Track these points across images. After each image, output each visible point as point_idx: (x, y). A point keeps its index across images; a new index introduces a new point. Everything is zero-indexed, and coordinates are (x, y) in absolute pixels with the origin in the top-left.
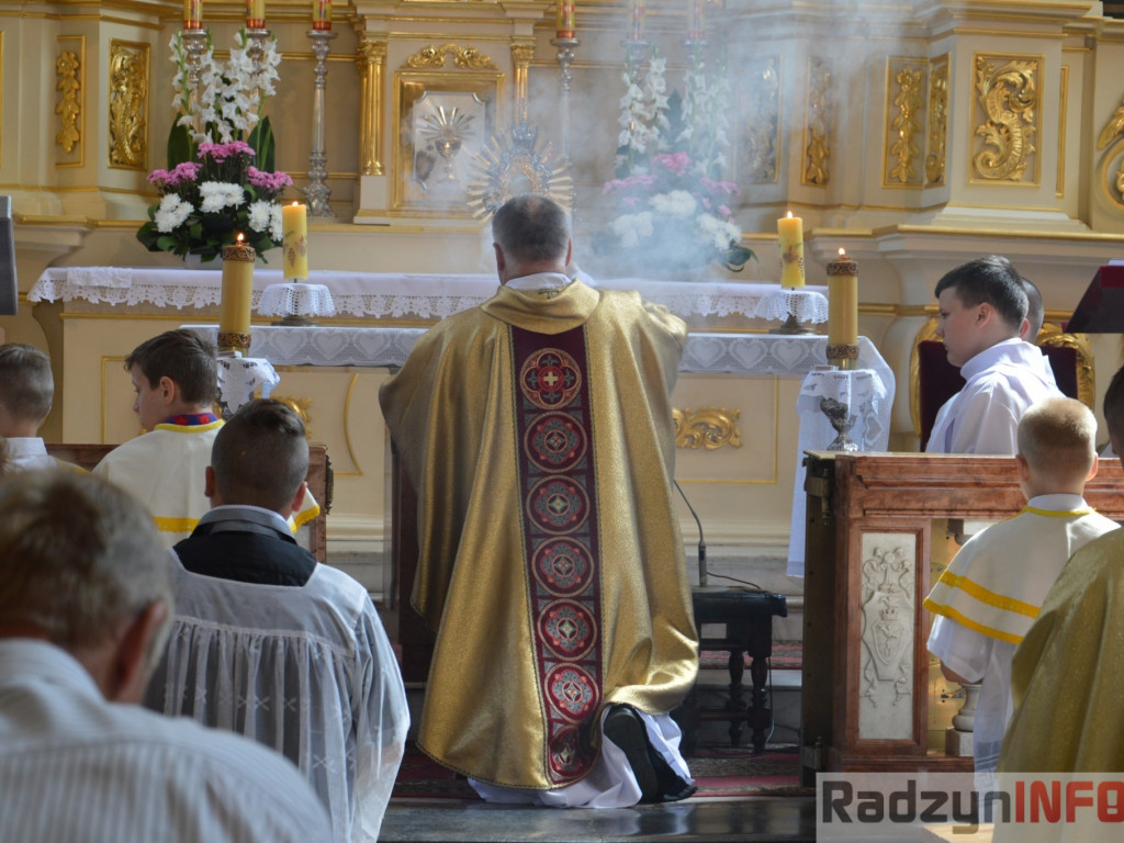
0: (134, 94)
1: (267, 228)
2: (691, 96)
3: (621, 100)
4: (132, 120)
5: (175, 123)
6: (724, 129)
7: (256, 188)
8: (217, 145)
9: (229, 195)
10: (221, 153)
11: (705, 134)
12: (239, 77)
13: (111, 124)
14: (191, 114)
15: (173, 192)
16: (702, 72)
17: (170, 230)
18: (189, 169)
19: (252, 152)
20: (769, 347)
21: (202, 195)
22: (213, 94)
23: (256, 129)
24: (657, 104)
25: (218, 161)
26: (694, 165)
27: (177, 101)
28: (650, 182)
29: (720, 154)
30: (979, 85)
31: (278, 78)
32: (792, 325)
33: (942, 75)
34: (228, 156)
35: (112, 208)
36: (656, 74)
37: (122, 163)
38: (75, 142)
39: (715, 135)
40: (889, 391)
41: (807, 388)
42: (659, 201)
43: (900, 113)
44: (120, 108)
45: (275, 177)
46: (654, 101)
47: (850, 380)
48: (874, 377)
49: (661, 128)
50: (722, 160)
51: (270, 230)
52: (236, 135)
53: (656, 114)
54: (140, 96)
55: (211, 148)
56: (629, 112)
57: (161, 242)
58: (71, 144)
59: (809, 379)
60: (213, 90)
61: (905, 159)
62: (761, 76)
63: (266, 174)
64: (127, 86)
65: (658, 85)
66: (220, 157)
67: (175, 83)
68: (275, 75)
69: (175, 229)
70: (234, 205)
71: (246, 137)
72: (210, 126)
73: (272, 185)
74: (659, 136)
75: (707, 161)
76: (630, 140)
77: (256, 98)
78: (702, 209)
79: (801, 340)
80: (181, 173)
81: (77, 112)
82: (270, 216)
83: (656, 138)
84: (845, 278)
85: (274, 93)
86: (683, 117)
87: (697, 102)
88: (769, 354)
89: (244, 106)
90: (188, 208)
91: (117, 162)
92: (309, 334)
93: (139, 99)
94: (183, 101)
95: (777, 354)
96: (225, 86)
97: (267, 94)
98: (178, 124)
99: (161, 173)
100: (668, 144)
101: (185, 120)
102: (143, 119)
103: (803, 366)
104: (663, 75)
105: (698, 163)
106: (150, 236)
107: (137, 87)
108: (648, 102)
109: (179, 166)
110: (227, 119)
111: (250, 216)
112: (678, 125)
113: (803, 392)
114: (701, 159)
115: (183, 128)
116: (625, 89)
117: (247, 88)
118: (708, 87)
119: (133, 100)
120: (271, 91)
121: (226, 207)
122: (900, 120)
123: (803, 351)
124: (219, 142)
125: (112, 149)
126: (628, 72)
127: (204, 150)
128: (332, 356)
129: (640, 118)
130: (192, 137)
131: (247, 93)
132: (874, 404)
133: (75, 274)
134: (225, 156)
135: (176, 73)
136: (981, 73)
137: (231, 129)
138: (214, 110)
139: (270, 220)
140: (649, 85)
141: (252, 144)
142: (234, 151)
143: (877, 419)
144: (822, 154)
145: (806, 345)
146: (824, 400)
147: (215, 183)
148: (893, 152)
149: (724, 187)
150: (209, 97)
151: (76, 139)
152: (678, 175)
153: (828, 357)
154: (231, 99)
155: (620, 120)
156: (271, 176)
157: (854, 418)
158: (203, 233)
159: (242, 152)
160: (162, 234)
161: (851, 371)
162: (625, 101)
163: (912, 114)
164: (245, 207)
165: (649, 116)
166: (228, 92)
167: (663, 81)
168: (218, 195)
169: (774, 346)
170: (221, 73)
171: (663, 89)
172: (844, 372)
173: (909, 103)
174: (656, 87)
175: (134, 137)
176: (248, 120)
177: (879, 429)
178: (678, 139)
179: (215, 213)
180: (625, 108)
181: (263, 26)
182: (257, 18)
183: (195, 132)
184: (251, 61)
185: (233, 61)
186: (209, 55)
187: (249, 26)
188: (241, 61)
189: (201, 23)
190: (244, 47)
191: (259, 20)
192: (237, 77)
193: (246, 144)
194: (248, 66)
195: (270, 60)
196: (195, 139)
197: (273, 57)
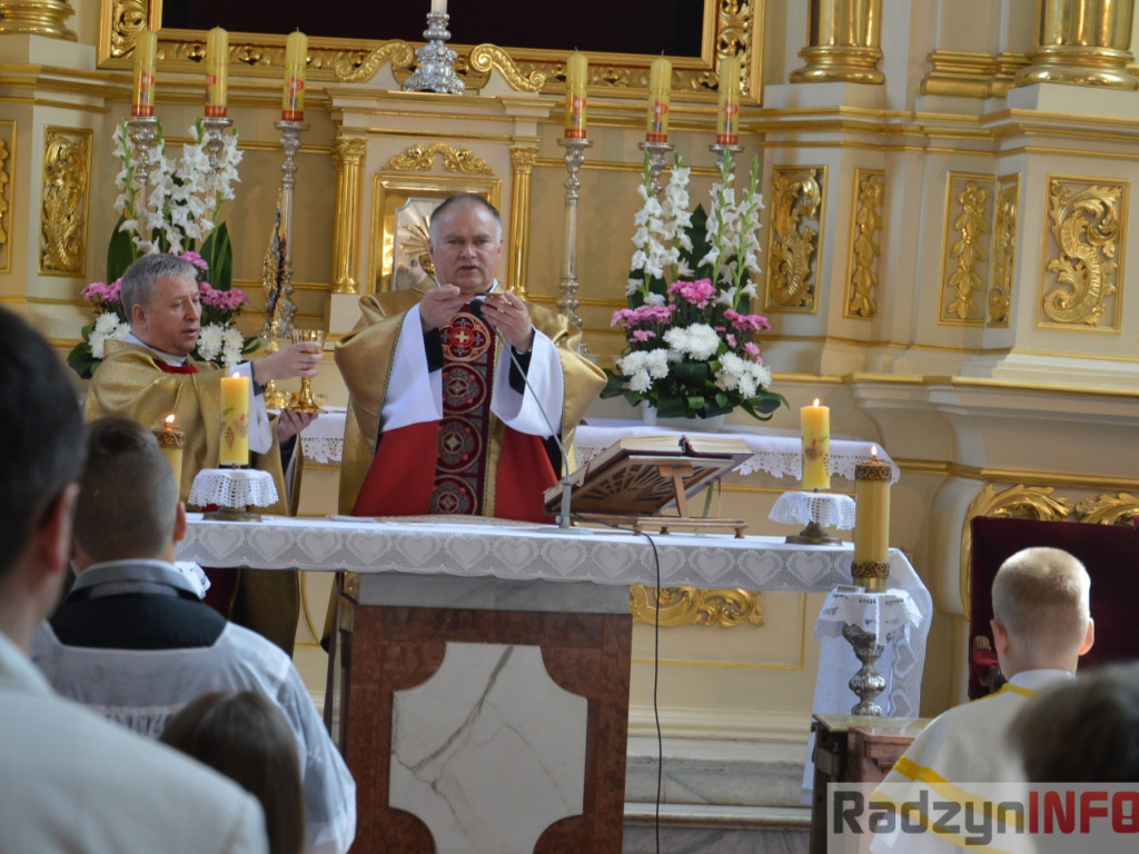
0: (72, 188)
1: (221, 354)
2: (718, 213)
3: (637, 215)
4: (69, 218)
5: (117, 228)
6: (756, 252)
11: (734, 258)
12: (194, 177)
13: (43, 224)
14: (135, 218)
15: (111, 311)
16: (732, 185)
19: (204, 265)
20: (785, 560)
22: (162, 196)
23: (211, 237)
24: (679, 222)
26: (718, 294)
27: (120, 202)
28: (666, 314)
29: (749, 281)
30: (1052, 213)
31: (238, 179)
32: (813, 534)
33: (1011, 197)
36: (678, 186)
37: (56, 269)
38: (2, 245)
39: (744, 259)
40: (925, 616)
41: (827, 612)
42: (676, 336)
43: (961, 238)
44: (55, 205)
45: (230, 296)
46: (675, 218)
47: (877, 604)
48: (906, 602)
49: (683, 251)
50: (751, 288)
51: (223, 359)
52: (188, 244)
53: (676, 233)
54: (79, 191)
56: (645, 230)
59: (830, 600)
60: (162, 191)
61: (965, 291)
62: (801, 189)
63: (220, 292)
64: (64, 179)
65: (680, 201)
67: (118, 181)
68: (235, 175)
71: (198, 247)
72: (158, 233)
73: (226, 305)
74: (680, 259)
75: (733, 290)
76: (645, 264)
77: (212, 202)
78: (725, 347)
79: (823, 552)
81: (4, 210)
82: (223, 342)
83: (676, 261)
84: (875, 484)
85: (232, 197)
86: (707, 238)
87: (724, 222)
88: (785, 568)
89: (198, 211)
91: (49, 267)
92: (247, 530)
93: (78, 194)
94: (127, 203)
95: (793, 567)
96: (177, 186)
97: (224, 197)
98: (121, 230)
99: (98, 286)
100: (690, 267)
101: (129, 225)
102: (82, 216)
103: (824, 583)
104: (686, 188)
105: (722, 291)
106: (82, 360)
107: (76, 180)
108: (668, 219)
110: (177, 225)
112: (702, 247)
113: (823, 616)
114: (726, 287)
115: (126, 233)
116: (642, 203)
117: (202, 190)
118: (737, 205)
119: (71, 195)
120: (229, 194)
122: (961, 247)
123: (825, 566)
124: (167, 251)
125: (43, 253)
126: (645, 184)
128: (274, 558)
129: (658, 236)
130: (136, 245)
131: (202, 196)
132: (907, 631)
135: (121, 170)
136: (1055, 199)
138: (162, 215)
139: (222, 347)
140: (669, 199)
141: (205, 256)
143: (909, 646)
144: (868, 282)
145: (828, 559)
146: (846, 625)
148: (951, 282)
149: (753, 322)
150: (157, 200)
151: (2, 240)
152: (699, 306)
153: (853, 574)
154: (183, 203)
155: (633, 239)
156: (225, 293)
157: (881, 649)
160: (97, 359)
161: (879, 594)
162: (640, 218)
163: (975, 239)
165: (668, 236)
166: (179, 194)
167: (686, 193)
169: (790, 559)
170: (172, 172)
171: (685, 203)
172: (871, 596)
173: (972, 227)
174: (677, 201)
175: (71, 238)
176: (201, 228)
177: (912, 660)
178: (701, 264)
180: (640, 226)
181: (224, 115)
182: (217, 104)
183: (140, 239)
184: (207, 157)
185: (187, 158)
186: (160, 149)
187: (207, 114)
188: (196, 158)
189: (152, 109)
190: (199, 142)
191: (220, 108)
192: (190, 177)
193: (199, 256)
194: (203, 164)
195: (230, 157)
196: (138, 248)
197: (233, 154)
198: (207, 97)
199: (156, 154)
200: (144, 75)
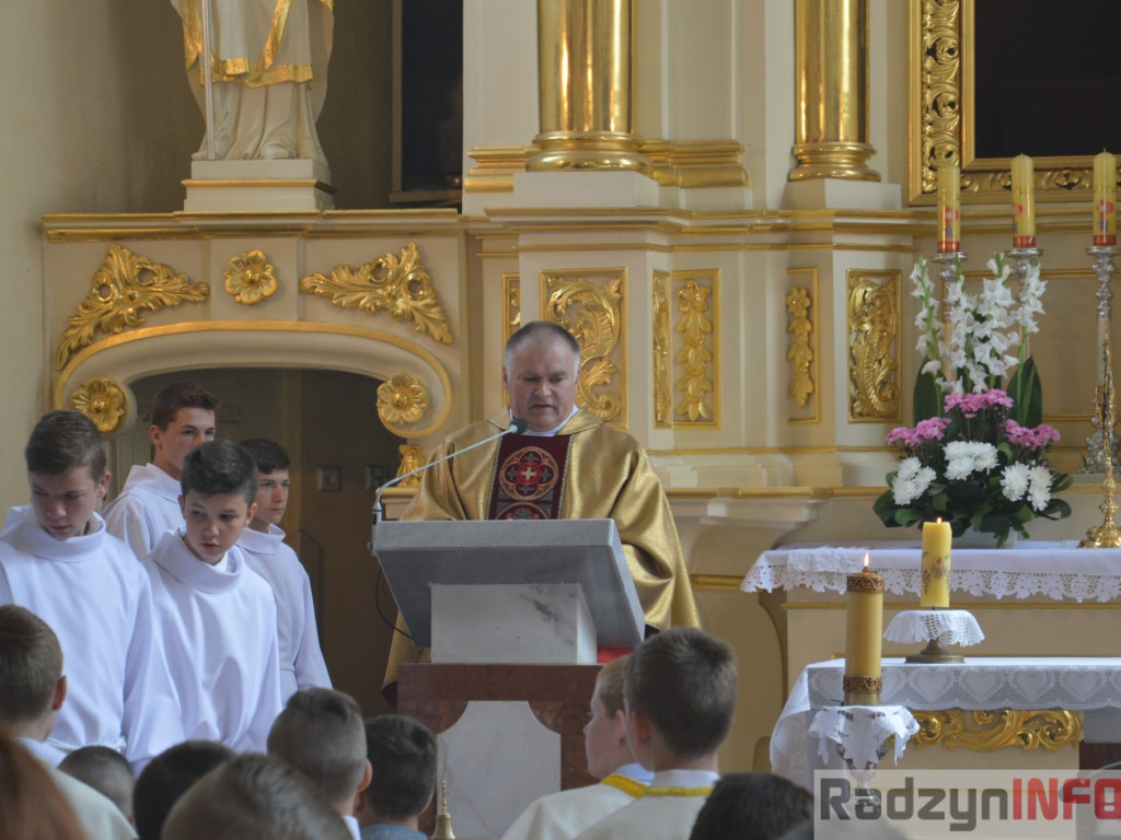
0: (882, 332)
1: (1027, 494)
4: (880, 362)
5: (920, 371)
7: (1013, 447)
8: (969, 395)
9: (978, 458)
10: (971, 406)
12: (995, 312)
13: (851, 370)
14: (938, 359)
15: (913, 456)
17: (908, 502)
18: (932, 427)
19: (1008, 402)
21: (946, 458)
22: (963, 334)
23: (1016, 372)
25: (967, 416)
27: (921, 344)
31: (1043, 312)
34: (980, 411)
35: (850, 472)
37: (868, 415)
38: (809, 395)
44: (862, 350)
45: (1037, 433)
51: (1029, 498)
52: (992, 382)
54: (889, 333)
55: (960, 400)
57: (899, 516)
58: (804, 396)
60: (963, 329)
63: (1025, 429)
64: (872, 322)
66: (971, 412)
67: (919, 322)
68: (1039, 307)
69: (913, 501)
70: (985, 470)
71: (1005, 384)
72: (962, 373)
73: (1032, 443)
77: (1015, 337)
80: (922, 433)
81: (810, 358)
82: (1029, 481)
85: (1036, 330)
89: (1001, 347)
90: (930, 474)
91: (861, 414)
92: (957, 672)
93: (888, 337)
94: (928, 343)
96: (978, 323)
97: (1028, 331)
98: (924, 372)
99: (900, 431)
101: (932, 366)
102: (895, 361)
106: (886, 507)
107: (885, 323)
109: (920, 424)
110: (979, 363)
111: (1002, 482)
115: (929, 376)
117: (1003, 325)
119: (881, 339)
120: (1033, 327)
121: (974, 471)
124: (971, 391)
125: (853, 400)
127: (951, 402)
128: (985, 699)
130: (940, 387)
131: (1004, 331)
133: (797, 556)
134: (975, 410)
135: (921, 310)
137: (985, 375)
138: (964, 353)
139: (1028, 486)
141: (1011, 393)
142: (987, 402)
147: (963, 444)
150: (958, 337)
151: (810, 390)
154: (985, 340)
156: (1031, 432)
158: (948, 504)
159: (998, 404)
160: (899, 507)
164: (997, 472)
166: (982, 330)
168: (967, 457)
170: (972, 308)
175: (883, 383)
176: (1006, 364)
179: (961, 480)
181: (1033, 245)
182: (1025, 234)
183: (945, 380)
184: (1008, 291)
185: (987, 294)
186: (959, 285)
187: (1015, 245)
188: (997, 293)
189: (958, 244)
190: (1000, 275)
191: (1028, 238)
192: (991, 313)
193: (1003, 393)
194: (1005, 299)
195: (1032, 289)
196: (943, 389)
197: (1035, 285)
198: (1014, 229)
199: (956, 291)
200: (948, 210)
